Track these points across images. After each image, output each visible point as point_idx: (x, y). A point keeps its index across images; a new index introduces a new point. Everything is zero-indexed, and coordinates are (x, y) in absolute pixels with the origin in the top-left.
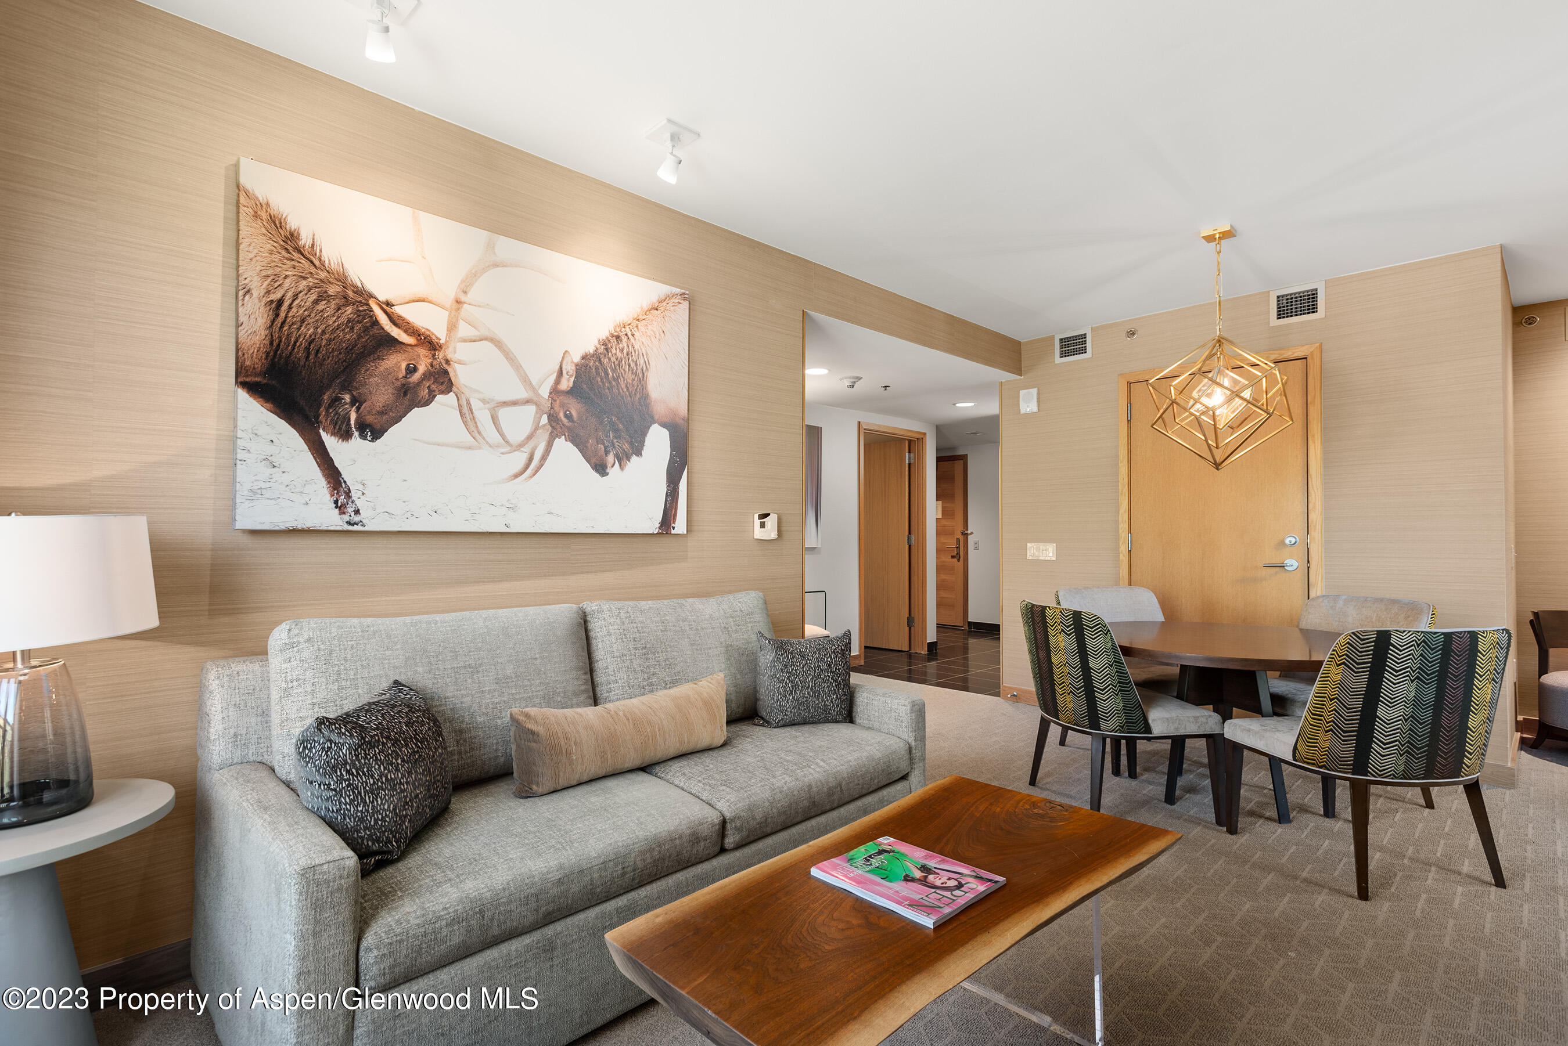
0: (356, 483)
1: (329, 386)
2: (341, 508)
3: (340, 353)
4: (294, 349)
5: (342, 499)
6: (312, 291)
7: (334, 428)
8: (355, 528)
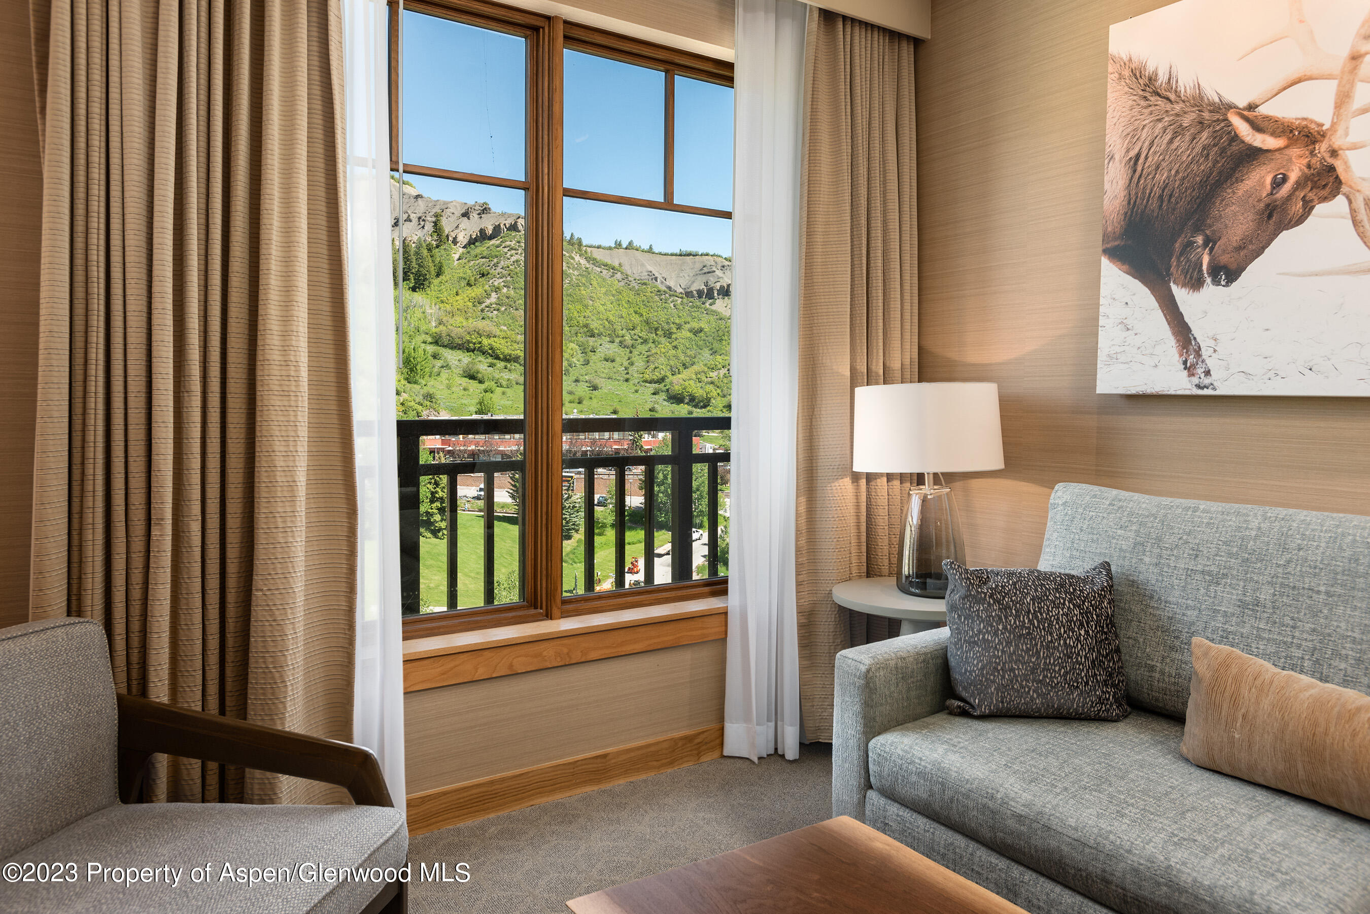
0: (1207, 339)
1: (1181, 230)
2: (1190, 369)
3: (1194, 190)
4: (1148, 201)
5: (1191, 359)
6: (1167, 131)
7: (1185, 277)
8: (1206, 392)
